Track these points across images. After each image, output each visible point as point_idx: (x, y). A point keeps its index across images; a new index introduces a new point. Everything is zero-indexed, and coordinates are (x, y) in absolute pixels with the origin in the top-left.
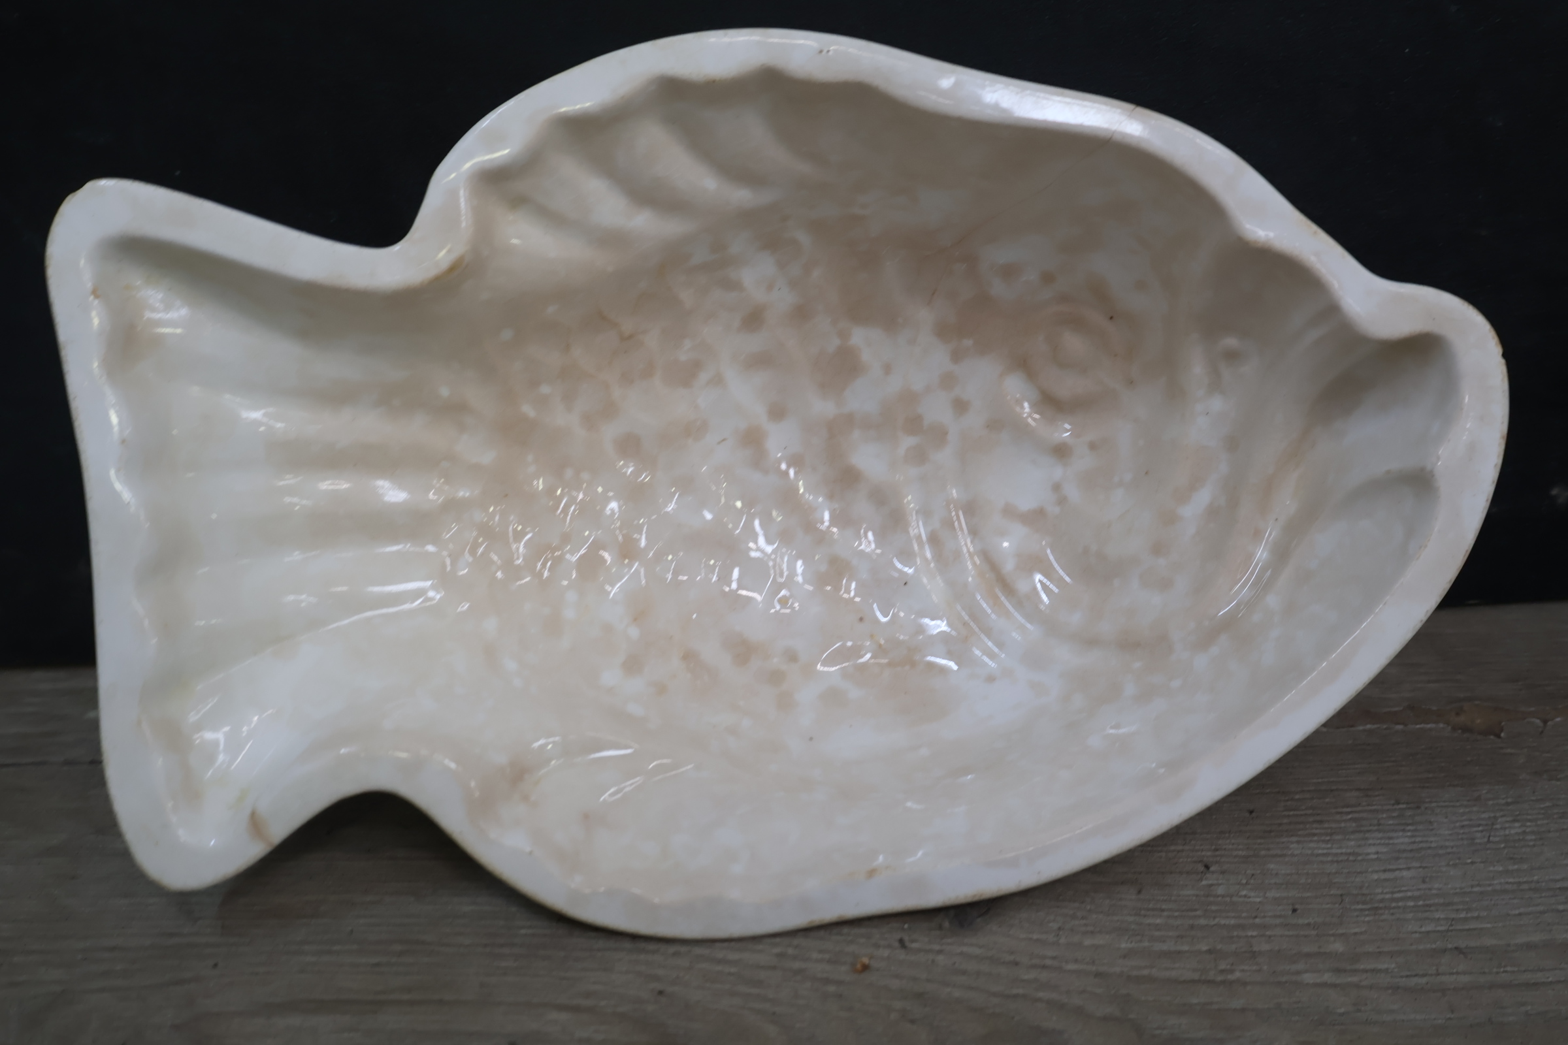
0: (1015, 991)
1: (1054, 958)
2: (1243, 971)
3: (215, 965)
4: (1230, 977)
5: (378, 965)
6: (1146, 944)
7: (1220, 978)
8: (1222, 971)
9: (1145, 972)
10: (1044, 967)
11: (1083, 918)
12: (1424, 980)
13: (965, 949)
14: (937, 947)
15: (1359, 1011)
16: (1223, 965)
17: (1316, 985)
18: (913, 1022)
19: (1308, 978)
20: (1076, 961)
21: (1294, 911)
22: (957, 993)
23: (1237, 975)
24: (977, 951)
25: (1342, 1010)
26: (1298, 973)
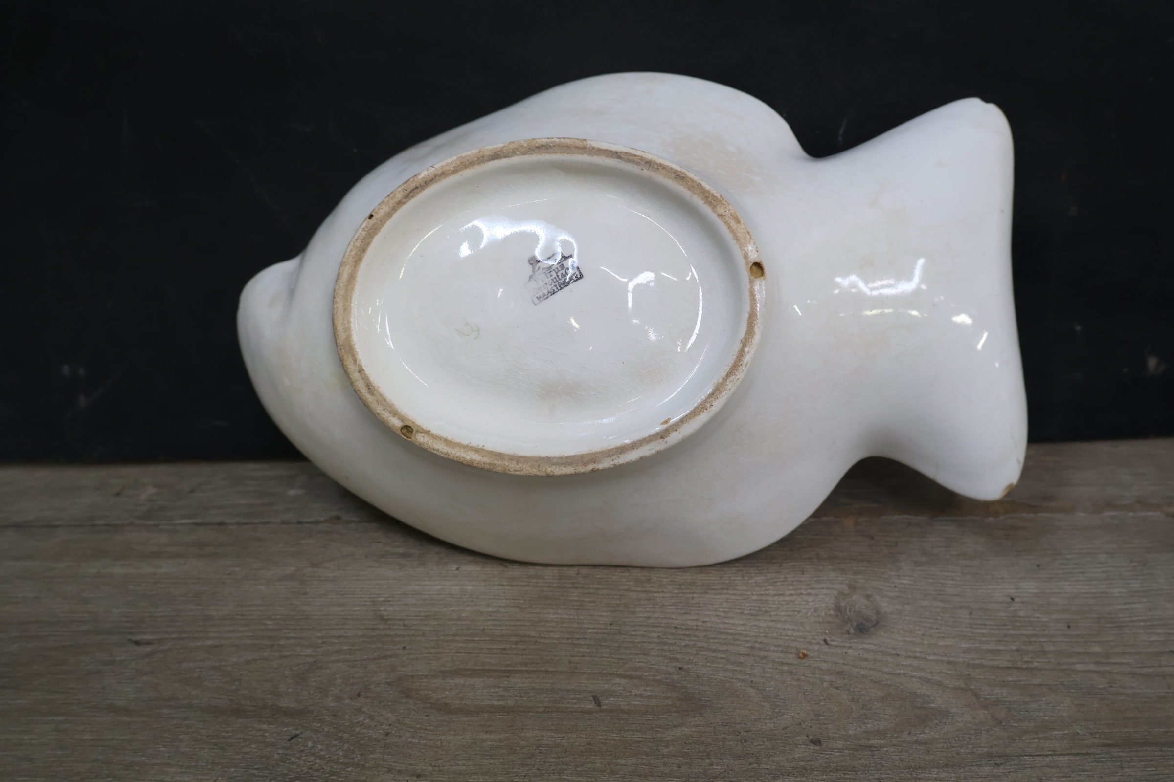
0: (898, 671)
1: (920, 652)
2: (1038, 662)
3: (404, 648)
4: (1031, 666)
5: (504, 649)
6: (978, 645)
7: (1025, 666)
8: (1026, 662)
9: (978, 662)
10: (915, 657)
11: (937, 629)
12: (1150, 670)
13: (865, 646)
14: (848, 645)
15: (1112, 687)
16: (1026, 659)
17: (1085, 671)
18: (837, 688)
19: (1079, 667)
20: (935, 654)
21: (1069, 627)
22: (863, 672)
23: (1036, 664)
24: (873, 647)
25: (1101, 686)
26: (1073, 664)
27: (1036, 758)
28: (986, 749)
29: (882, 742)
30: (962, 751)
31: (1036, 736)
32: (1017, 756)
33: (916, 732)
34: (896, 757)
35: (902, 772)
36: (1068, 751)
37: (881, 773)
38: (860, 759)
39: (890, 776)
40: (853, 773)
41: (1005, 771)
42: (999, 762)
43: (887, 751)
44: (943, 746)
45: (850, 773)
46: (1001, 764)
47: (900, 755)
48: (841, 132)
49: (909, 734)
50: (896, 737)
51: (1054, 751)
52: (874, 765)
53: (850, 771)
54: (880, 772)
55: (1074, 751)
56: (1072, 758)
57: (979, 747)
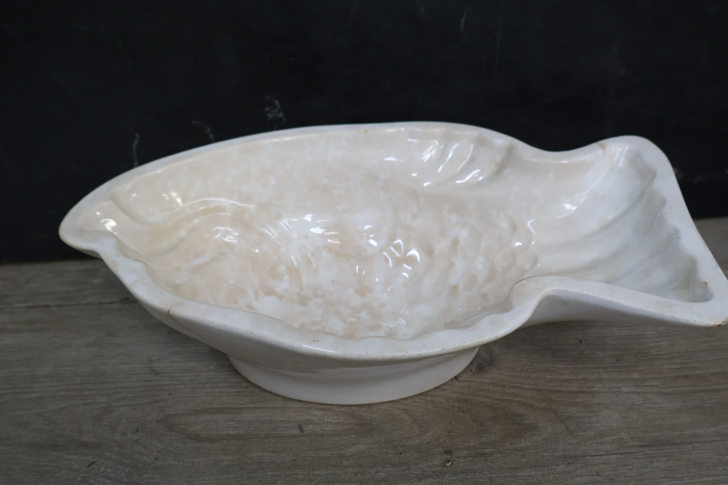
0: (504, 398)
1: (519, 383)
2: (597, 387)
3: (170, 394)
4: (593, 390)
5: (238, 392)
6: (557, 376)
7: (588, 390)
8: (589, 387)
9: (557, 388)
10: (516, 387)
11: (531, 365)
12: (671, 390)
13: (482, 380)
14: (471, 379)
15: (646, 403)
16: (589, 385)
17: (628, 392)
18: (463, 412)
19: (624, 389)
20: (529, 384)
21: (618, 360)
22: (481, 399)
23: (595, 389)
24: (487, 381)
25: (638, 403)
26: (620, 387)
27: (595, 457)
28: (562, 453)
29: (493, 450)
30: (546, 454)
31: (595, 441)
32: (583, 457)
33: (516, 442)
34: (502, 461)
35: (505, 472)
36: (616, 452)
37: (491, 474)
38: (478, 463)
39: (498, 475)
40: (473, 474)
41: (574, 468)
42: (570, 462)
43: (496, 457)
44: (533, 452)
45: (471, 474)
46: (572, 463)
47: (504, 459)
48: (463, 21)
49: (511, 444)
50: (502, 446)
51: (607, 452)
52: (487, 467)
53: (471, 473)
54: (490, 472)
55: (620, 451)
56: (619, 456)
57: (557, 451)
